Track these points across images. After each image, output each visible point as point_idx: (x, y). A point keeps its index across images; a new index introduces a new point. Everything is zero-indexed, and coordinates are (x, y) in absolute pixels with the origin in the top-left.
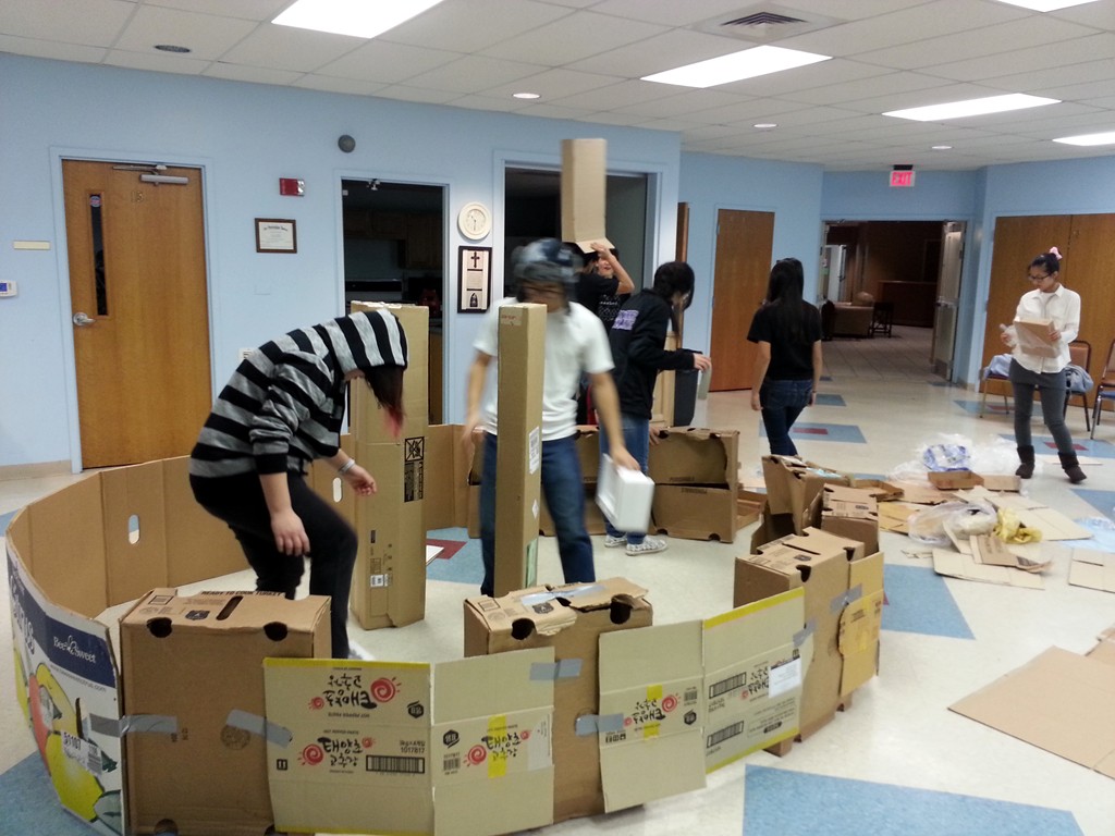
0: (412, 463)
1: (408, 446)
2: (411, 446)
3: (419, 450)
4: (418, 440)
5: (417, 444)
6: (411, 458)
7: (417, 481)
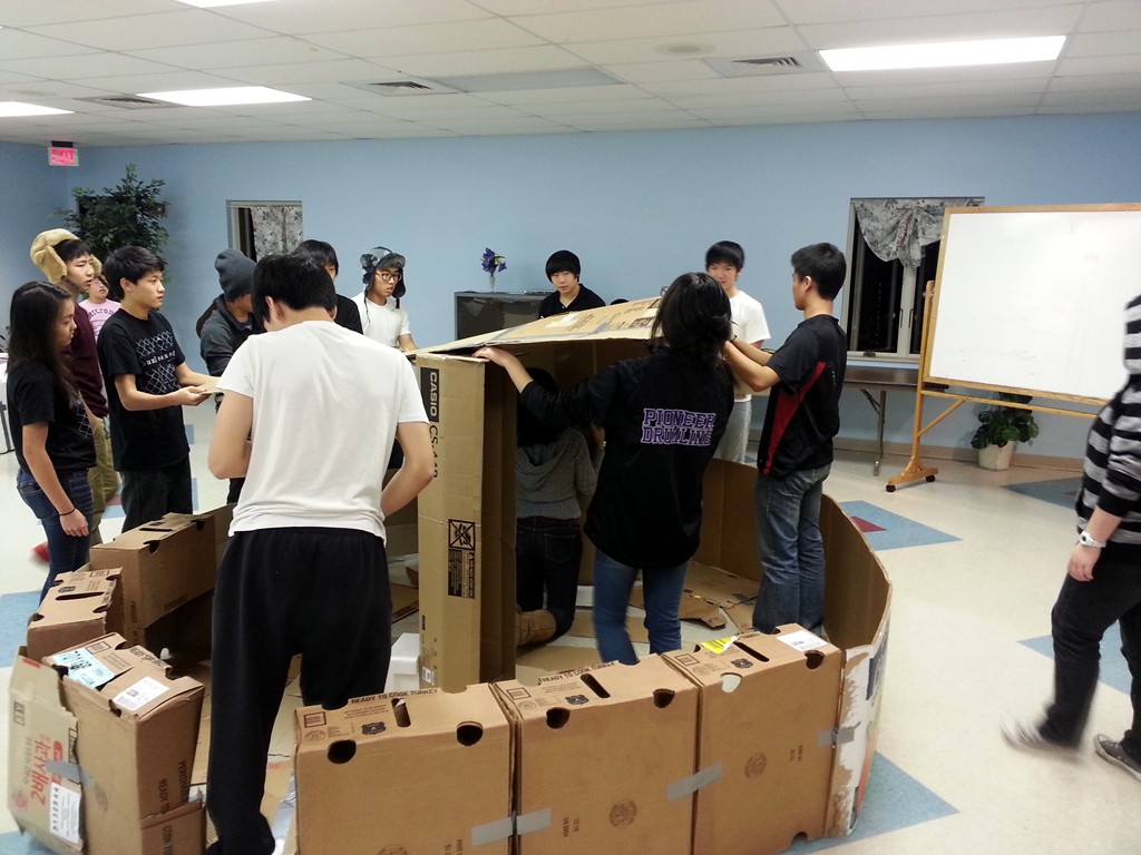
0: (459, 550)
1: (453, 529)
2: (457, 531)
3: (468, 537)
4: (468, 525)
5: (466, 530)
6: (457, 544)
7: (465, 575)
